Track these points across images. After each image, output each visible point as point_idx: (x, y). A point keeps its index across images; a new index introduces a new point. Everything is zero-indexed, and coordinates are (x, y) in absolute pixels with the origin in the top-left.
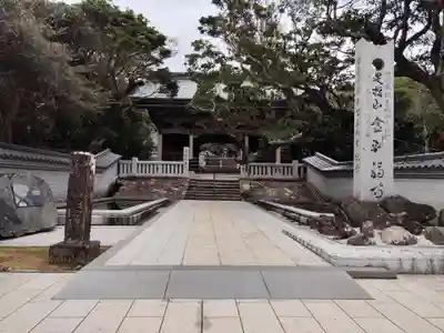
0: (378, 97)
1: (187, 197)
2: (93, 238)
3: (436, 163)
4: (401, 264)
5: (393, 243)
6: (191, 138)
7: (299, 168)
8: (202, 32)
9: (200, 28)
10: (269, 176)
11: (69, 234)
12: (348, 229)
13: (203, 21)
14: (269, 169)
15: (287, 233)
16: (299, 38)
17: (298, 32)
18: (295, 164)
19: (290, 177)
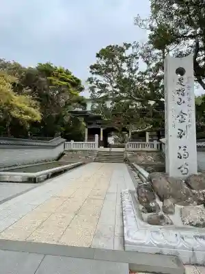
0: (181, 96)
1: (95, 161)
4: (194, 254)
6: (102, 129)
7: (157, 145)
8: (93, 73)
9: (91, 72)
10: (140, 149)
13: (92, 67)
16: (152, 73)
17: (151, 70)
18: (155, 142)
19: (152, 149)
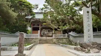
0: (88, 19)
2: (24, 53)
3: (99, 34)
5: (95, 52)
7: (67, 35)
11: (19, 52)
12: (84, 50)
14: (60, 36)
15: (69, 51)
19: (65, 38)
